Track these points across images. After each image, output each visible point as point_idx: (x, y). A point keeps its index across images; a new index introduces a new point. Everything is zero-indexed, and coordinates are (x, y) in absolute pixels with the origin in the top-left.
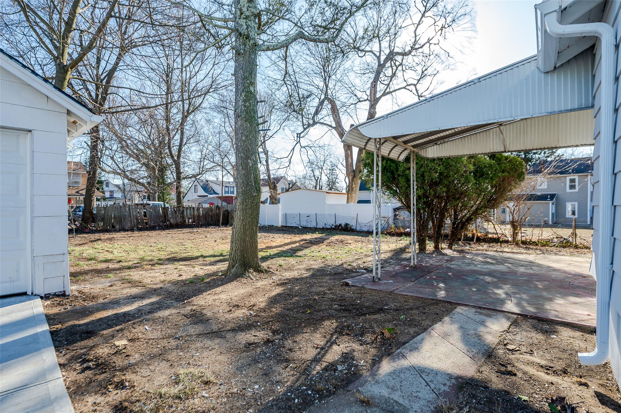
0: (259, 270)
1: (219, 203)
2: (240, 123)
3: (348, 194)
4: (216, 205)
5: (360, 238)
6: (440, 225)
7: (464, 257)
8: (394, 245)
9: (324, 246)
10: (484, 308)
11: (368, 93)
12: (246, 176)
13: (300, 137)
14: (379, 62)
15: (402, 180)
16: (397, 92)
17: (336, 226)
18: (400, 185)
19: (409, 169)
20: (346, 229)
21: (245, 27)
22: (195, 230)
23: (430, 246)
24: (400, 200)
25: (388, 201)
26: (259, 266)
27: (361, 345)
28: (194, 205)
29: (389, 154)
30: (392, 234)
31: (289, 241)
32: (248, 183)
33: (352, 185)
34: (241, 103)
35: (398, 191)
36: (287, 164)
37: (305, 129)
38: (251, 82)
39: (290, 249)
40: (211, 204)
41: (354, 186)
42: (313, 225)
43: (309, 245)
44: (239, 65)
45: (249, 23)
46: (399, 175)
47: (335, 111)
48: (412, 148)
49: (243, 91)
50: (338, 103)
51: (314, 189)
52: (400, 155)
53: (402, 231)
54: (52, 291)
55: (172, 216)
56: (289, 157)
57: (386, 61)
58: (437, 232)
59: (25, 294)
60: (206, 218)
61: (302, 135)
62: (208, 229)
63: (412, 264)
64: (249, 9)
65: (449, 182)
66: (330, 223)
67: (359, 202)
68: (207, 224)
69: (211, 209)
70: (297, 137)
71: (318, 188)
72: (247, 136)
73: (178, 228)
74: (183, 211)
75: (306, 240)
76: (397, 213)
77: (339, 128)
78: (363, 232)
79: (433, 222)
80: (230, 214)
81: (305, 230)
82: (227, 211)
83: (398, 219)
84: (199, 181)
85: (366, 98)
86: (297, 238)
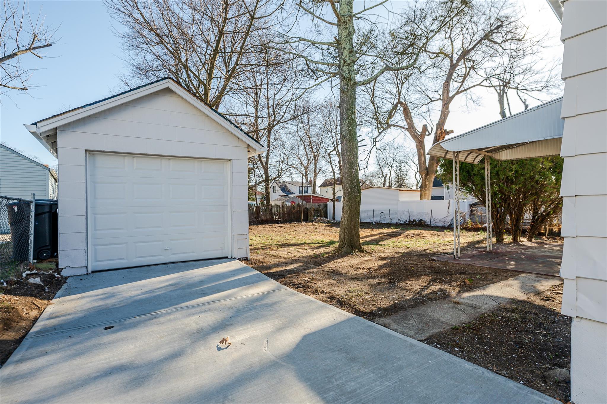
0: (361, 251)
1: (300, 202)
2: (345, 142)
3: (421, 191)
4: (297, 203)
5: (435, 232)
6: (518, 219)
7: (542, 247)
8: (471, 238)
9: (403, 239)
10: (545, 275)
11: (441, 92)
12: (351, 181)
13: (376, 142)
14: (452, 61)
15: (477, 179)
16: (471, 89)
17: (410, 222)
18: (476, 183)
19: (484, 168)
20: (421, 225)
21: (347, 72)
22: (282, 225)
23: (508, 239)
24: (476, 196)
25: (464, 197)
26: (361, 248)
27: (450, 286)
28: (280, 204)
29: (465, 159)
30: (468, 230)
31: (369, 234)
32: (352, 187)
33: (425, 182)
34: (345, 128)
35: (474, 188)
36: (365, 166)
37: (380, 133)
38: (352, 112)
39: (373, 240)
40: (293, 202)
41: (427, 183)
42: (387, 221)
43: (388, 237)
44: (344, 100)
45: (350, 68)
46: (474, 175)
47: (407, 113)
48: (486, 153)
49: (347, 119)
50: (410, 106)
51: (382, 186)
52: (475, 159)
53: (480, 226)
54: (241, 257)
55: (263, 213)
56: (367, 159)
57: (459, 60)
58: (515, 225)
59: (227, 258)
60: (289, 215)
61: (377, 139)
62: (292, 225)
63: (488, 249)
64: (350, 58)
65: (525, 179)
66: (404, 218)
67: (433, 198)
68: (291, 221)
69: (293, 207)
70: (374, 141)
71: (387, 184)
72: (350, 152)
73: (268, 224)
74: (271, 208)
75: (384, 233)
76: (474, 209)
77: (411, 128)
78: (438, 227)
79: (511, 216)
80: (309, 212)
81: (379, 225)
82: (306, 208)
83: (474, 215)
84: (277, 182)
85: (438, 97)
86: (375, 232)
